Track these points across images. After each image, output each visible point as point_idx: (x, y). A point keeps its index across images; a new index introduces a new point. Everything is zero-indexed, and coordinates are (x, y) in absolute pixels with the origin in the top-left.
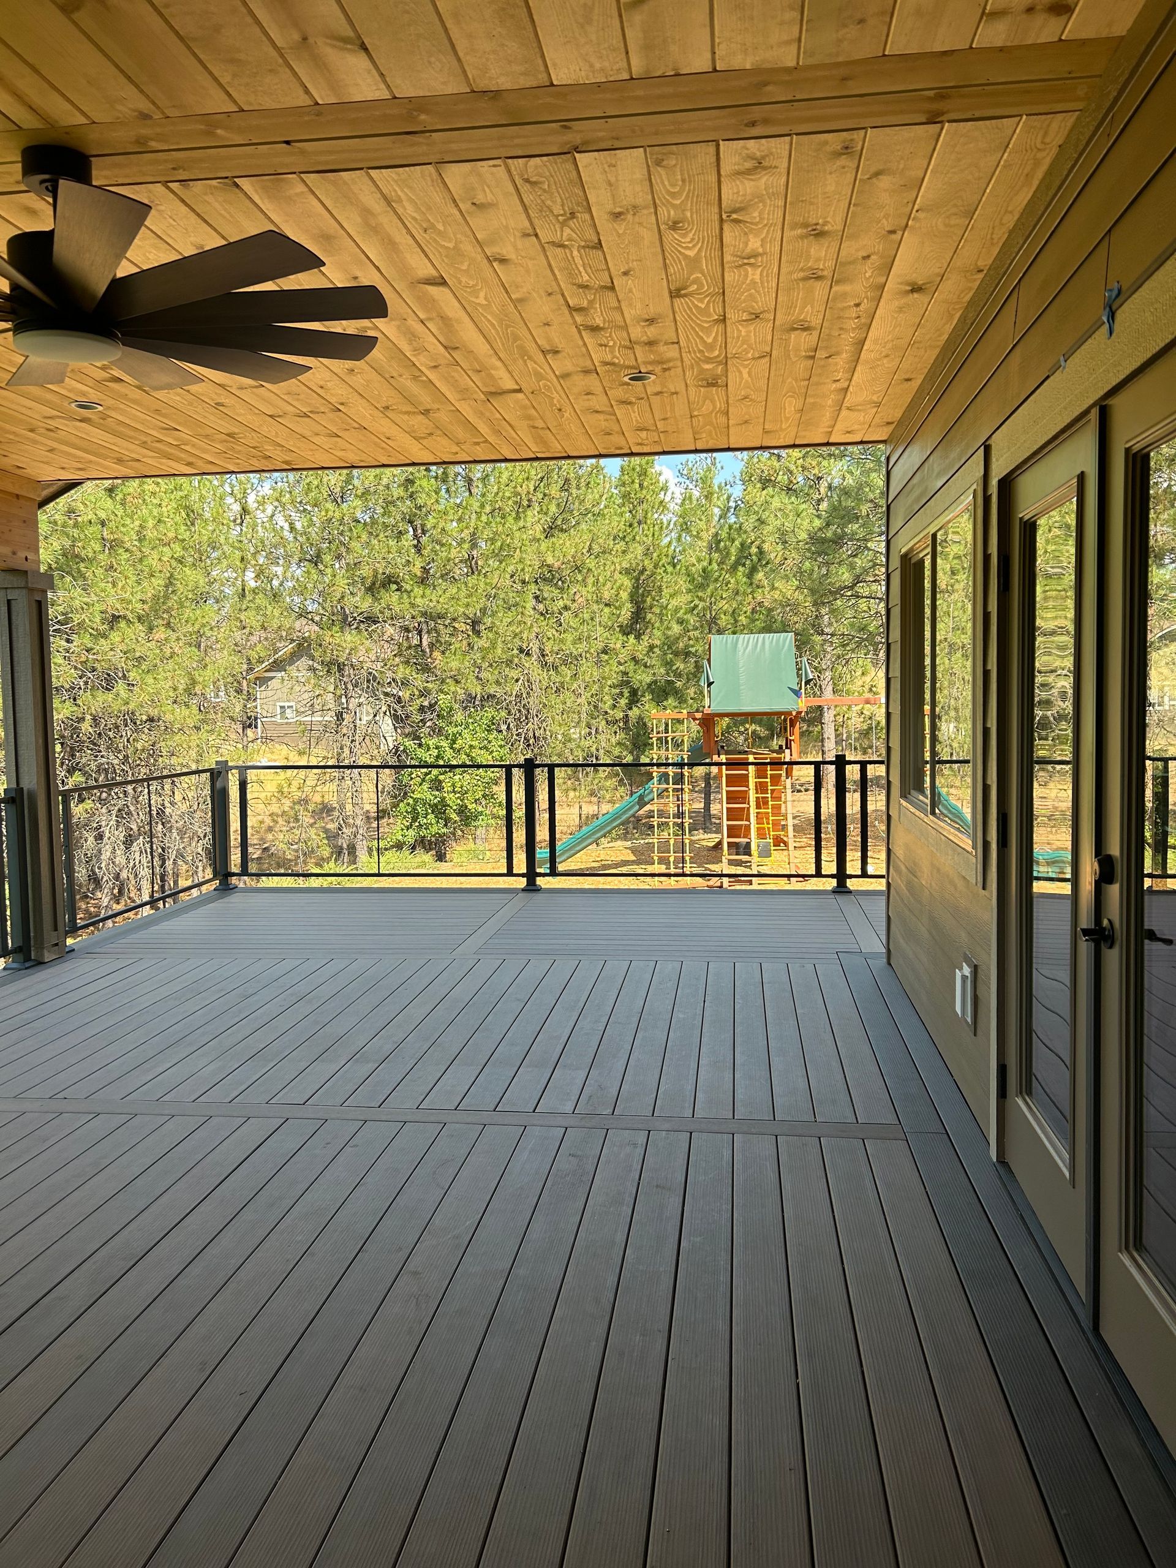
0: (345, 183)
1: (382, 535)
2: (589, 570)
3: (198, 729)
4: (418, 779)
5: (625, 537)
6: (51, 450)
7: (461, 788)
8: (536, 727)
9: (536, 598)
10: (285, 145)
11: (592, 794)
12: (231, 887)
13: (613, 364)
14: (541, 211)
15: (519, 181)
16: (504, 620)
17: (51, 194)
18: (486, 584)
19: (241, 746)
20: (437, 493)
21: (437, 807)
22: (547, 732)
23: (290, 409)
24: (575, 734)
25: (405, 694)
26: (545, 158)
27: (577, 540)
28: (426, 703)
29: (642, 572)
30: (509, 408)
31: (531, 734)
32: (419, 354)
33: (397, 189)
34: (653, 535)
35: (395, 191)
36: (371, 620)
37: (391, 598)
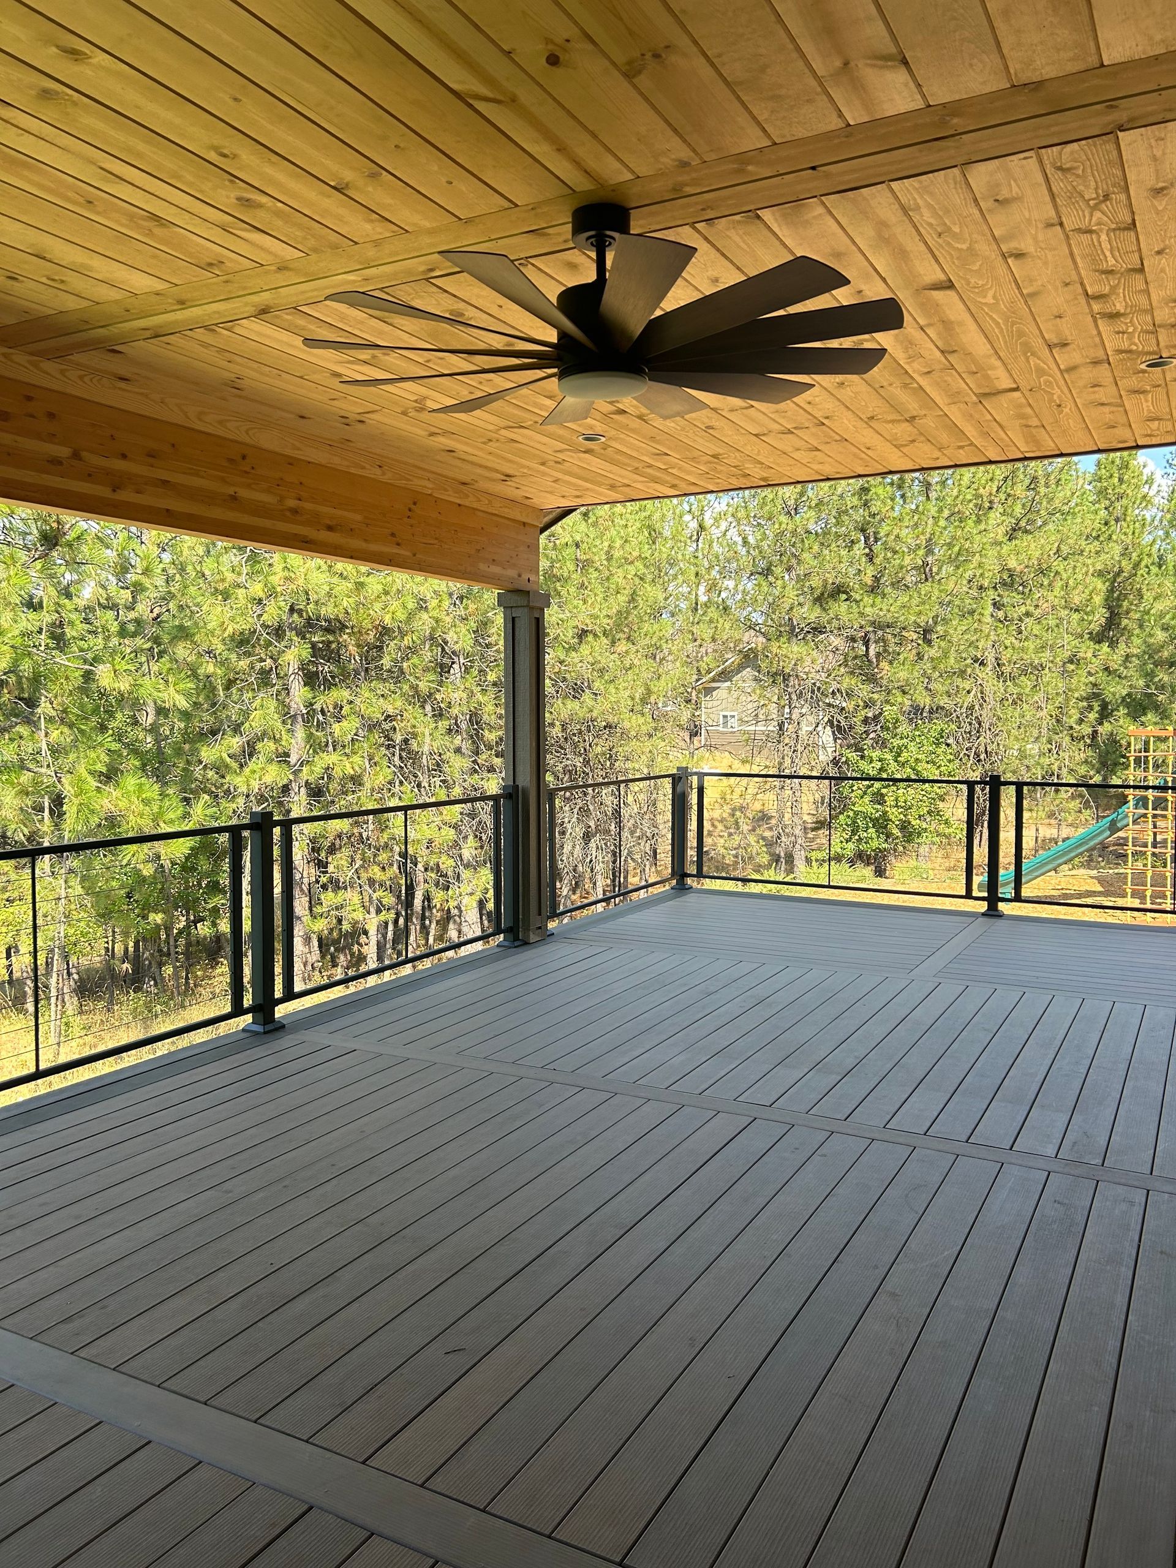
0: (865, 199)
1: (834, 545)
2: (1057, 573)
3: (651, 736)
4: (860, 792)
5: (1099, 536)
6: (556, 481)
7: (905, 802)
8: (989, 741)
9: (994, 604)
10: (810, 171)
11: (1051, 815)
12: (687, 887)
13: (1130, 351)
14: (1070, 198)
15: (1049, 170)
16: (959, 628)
17: (595, 249)
18: (940, 591)
19: (687, 752)
20: (892, 500)
21: (878, 821)
22: (1001, 747)
23: (776, 427)
24: (1032, 749)
25: (849, 705)
26: (1083, 142)
27: (1042, 541)
28: (870, 715)
29: (1118, 574)
30: (1001, 409)
31: (982, 749)
32: (914, 361)
33: (916, 197)
34: (1134, 533)
35: (915, 199)
36: (818, 630)
37: (840, 608)
